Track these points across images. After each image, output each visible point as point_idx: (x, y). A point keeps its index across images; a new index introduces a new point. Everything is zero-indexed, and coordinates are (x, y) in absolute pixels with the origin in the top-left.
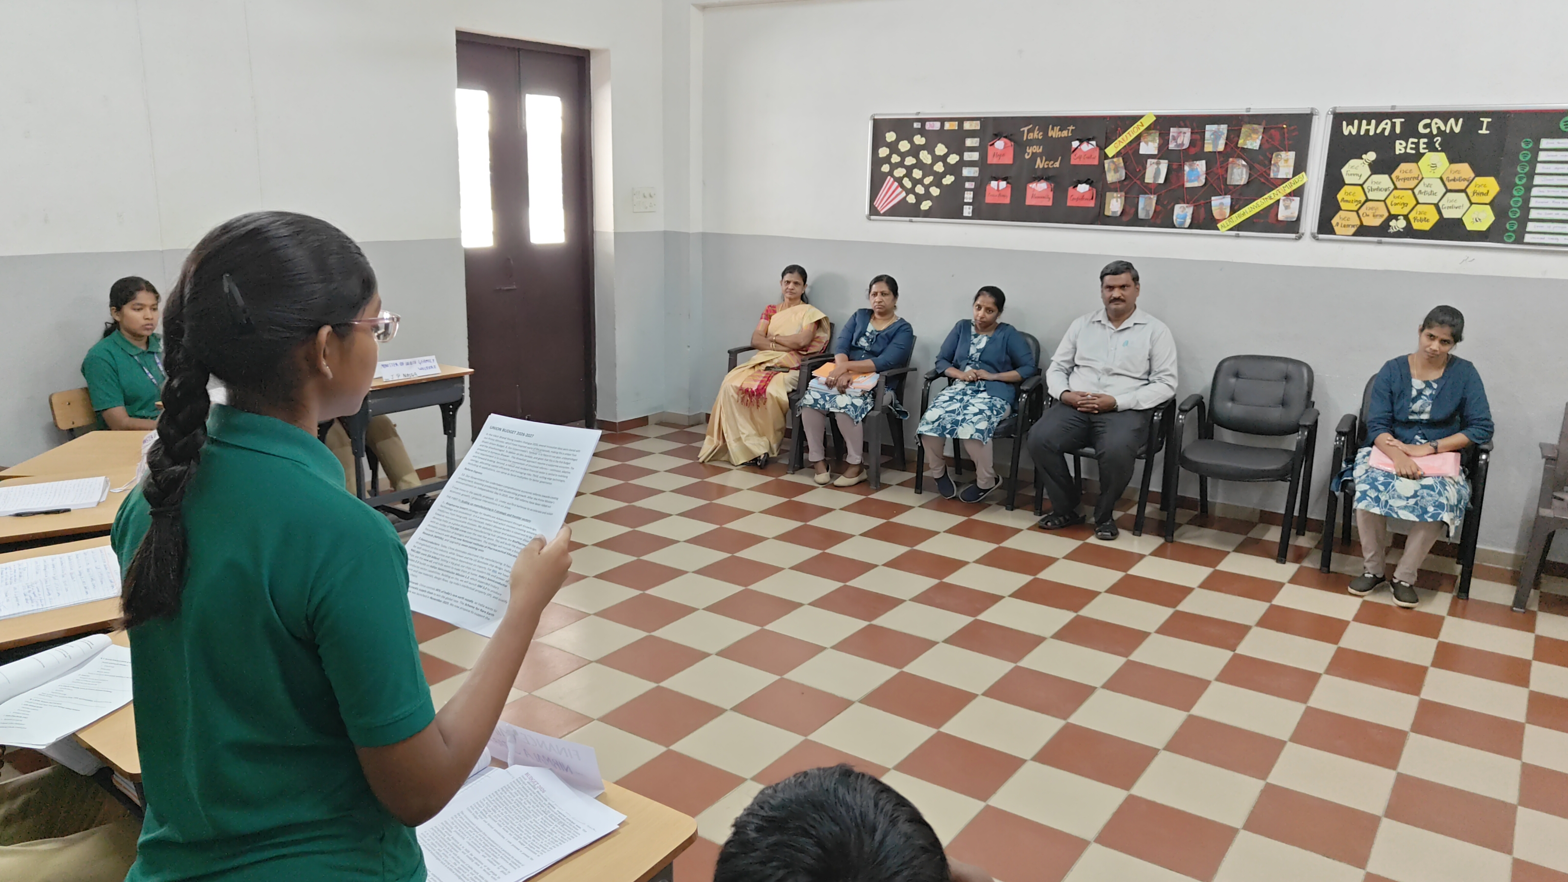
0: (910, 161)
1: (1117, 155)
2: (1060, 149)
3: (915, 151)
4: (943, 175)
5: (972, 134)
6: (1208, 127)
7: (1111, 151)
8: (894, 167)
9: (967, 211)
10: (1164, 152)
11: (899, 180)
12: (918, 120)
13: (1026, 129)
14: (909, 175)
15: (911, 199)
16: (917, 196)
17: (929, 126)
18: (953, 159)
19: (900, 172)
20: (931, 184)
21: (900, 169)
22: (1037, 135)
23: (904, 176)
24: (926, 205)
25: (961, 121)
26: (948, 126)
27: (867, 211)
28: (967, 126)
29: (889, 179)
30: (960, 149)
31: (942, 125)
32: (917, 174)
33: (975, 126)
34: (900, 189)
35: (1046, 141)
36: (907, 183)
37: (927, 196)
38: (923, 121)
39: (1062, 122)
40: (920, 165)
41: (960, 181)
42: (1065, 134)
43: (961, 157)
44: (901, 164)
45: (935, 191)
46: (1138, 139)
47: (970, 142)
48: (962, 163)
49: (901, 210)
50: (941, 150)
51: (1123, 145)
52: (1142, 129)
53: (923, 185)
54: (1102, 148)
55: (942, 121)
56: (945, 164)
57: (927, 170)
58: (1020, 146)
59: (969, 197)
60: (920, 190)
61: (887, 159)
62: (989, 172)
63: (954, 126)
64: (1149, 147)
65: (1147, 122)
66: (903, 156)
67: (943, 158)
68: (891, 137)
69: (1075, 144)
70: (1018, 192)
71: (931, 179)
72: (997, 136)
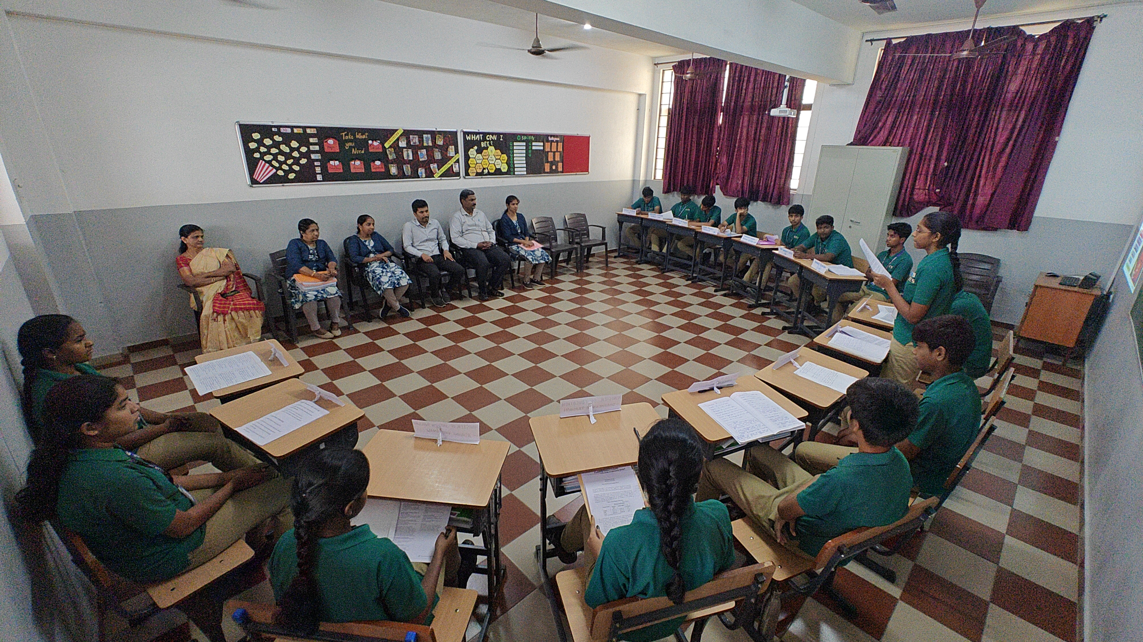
0: (274, 151)
1: (390, 147)
2: (363, 144)
3: (276, 145)
4: (300, 159)
5: (313, 136)
6: (424, 135)
7: (387, 145)
8: (263, 154)
9: (319, 177)
10: (409, 146)
11: (269, 162)
12: (275, 126)
13: (344, 134)
14: (275, 158)
15: (280, 173)
16: (284, 171)
17: (282, 130)
18: (304, 149)
19: (268, 158)
20: (293, 164)
21: (268, 156)
22: (350, 137)
23: (272, 160)
24: (292, 176)
25: (304, 128)
26: (296, 131)
27: (249, 182)
28: (308, 131)
29: (261, 163)
30: (308, 144)
31: (292, 130)
32: (281, 158)
33: (314, 131)
34: (271, 168)
35: (355, 140)
36: (274, 163)
37: (292, 171)
38: (279, 127)
39: (362, 131)
40: (281, 153)
41: (311, 162)
42: (364, 137)
43: (309, 148)
44: (268, 153)
45: (296, 168)
46: (398, 139)
47: (312, 140)
48: (309, 152)
49: (274, 180)
50: (294, 144)
51: (392, 142)
52: (398, 135)
53: (287, 165)
54: (383, 144)
55: (292, 127)
56: (299, 152)
57: (288, 156)
58: (342, 143)
59: (318, 170)
60: (285, 167)
61: (257, 150)
62: (327, 157)
63: (301, 131)
64: (402, 144)
65: (400, 132)
66: (269, 147)
67: (298, 149)
68: (256, 136)
69: (370, 142)
70: (346, 165)
71: (292, 161)
72: (329, 137)
